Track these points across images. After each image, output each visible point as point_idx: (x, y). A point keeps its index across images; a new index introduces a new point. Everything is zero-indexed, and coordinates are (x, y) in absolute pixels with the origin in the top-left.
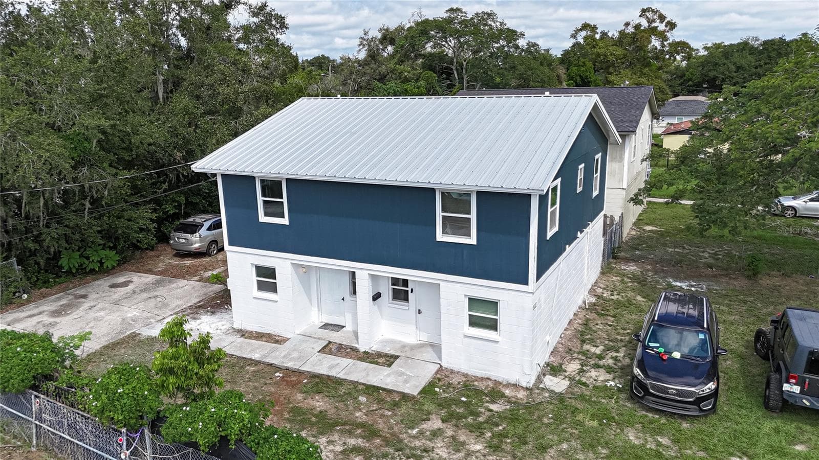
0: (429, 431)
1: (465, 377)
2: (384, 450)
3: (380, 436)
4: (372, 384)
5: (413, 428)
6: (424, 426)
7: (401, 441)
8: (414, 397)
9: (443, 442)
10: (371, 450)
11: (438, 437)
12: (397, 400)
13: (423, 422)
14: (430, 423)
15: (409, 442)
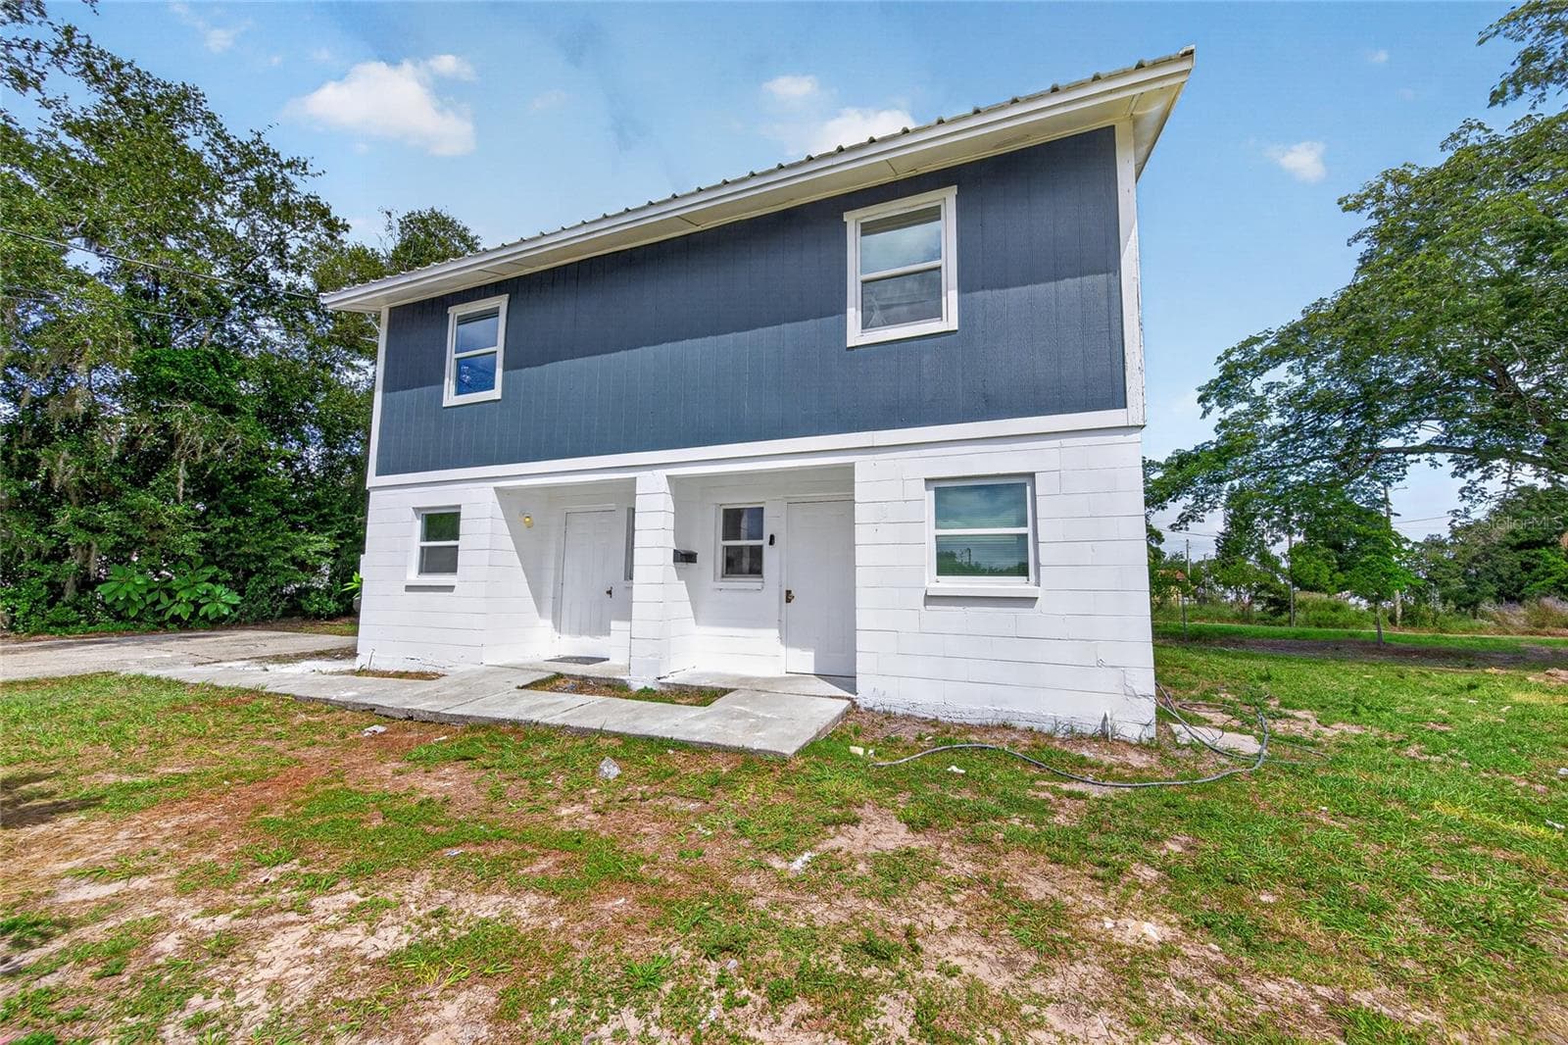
0: (864, 857)
1: (934, 726)
2: (636, 948)
3: (637, 881)
4: (643, 733)
5: (789, 850)
6: (838, 841)
7: (737, 904)
8: (783, 760)
9: (953, 904)
10: (569, 948)
11: (913, 884)
12: (725, 770)
13: (831, 830)
14: (860, 833)
15: (775, 905)
